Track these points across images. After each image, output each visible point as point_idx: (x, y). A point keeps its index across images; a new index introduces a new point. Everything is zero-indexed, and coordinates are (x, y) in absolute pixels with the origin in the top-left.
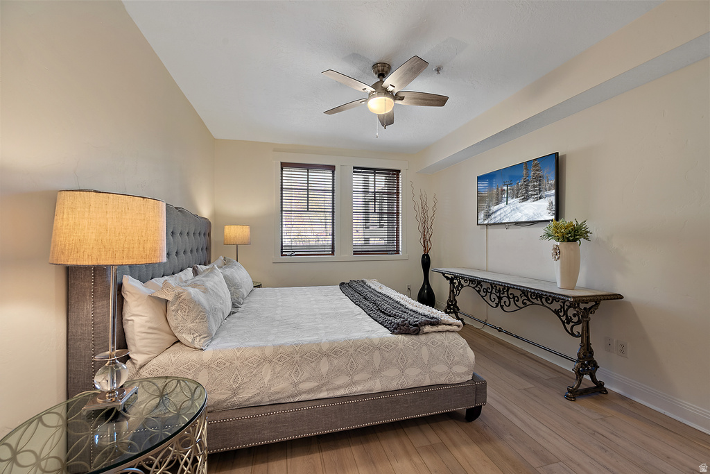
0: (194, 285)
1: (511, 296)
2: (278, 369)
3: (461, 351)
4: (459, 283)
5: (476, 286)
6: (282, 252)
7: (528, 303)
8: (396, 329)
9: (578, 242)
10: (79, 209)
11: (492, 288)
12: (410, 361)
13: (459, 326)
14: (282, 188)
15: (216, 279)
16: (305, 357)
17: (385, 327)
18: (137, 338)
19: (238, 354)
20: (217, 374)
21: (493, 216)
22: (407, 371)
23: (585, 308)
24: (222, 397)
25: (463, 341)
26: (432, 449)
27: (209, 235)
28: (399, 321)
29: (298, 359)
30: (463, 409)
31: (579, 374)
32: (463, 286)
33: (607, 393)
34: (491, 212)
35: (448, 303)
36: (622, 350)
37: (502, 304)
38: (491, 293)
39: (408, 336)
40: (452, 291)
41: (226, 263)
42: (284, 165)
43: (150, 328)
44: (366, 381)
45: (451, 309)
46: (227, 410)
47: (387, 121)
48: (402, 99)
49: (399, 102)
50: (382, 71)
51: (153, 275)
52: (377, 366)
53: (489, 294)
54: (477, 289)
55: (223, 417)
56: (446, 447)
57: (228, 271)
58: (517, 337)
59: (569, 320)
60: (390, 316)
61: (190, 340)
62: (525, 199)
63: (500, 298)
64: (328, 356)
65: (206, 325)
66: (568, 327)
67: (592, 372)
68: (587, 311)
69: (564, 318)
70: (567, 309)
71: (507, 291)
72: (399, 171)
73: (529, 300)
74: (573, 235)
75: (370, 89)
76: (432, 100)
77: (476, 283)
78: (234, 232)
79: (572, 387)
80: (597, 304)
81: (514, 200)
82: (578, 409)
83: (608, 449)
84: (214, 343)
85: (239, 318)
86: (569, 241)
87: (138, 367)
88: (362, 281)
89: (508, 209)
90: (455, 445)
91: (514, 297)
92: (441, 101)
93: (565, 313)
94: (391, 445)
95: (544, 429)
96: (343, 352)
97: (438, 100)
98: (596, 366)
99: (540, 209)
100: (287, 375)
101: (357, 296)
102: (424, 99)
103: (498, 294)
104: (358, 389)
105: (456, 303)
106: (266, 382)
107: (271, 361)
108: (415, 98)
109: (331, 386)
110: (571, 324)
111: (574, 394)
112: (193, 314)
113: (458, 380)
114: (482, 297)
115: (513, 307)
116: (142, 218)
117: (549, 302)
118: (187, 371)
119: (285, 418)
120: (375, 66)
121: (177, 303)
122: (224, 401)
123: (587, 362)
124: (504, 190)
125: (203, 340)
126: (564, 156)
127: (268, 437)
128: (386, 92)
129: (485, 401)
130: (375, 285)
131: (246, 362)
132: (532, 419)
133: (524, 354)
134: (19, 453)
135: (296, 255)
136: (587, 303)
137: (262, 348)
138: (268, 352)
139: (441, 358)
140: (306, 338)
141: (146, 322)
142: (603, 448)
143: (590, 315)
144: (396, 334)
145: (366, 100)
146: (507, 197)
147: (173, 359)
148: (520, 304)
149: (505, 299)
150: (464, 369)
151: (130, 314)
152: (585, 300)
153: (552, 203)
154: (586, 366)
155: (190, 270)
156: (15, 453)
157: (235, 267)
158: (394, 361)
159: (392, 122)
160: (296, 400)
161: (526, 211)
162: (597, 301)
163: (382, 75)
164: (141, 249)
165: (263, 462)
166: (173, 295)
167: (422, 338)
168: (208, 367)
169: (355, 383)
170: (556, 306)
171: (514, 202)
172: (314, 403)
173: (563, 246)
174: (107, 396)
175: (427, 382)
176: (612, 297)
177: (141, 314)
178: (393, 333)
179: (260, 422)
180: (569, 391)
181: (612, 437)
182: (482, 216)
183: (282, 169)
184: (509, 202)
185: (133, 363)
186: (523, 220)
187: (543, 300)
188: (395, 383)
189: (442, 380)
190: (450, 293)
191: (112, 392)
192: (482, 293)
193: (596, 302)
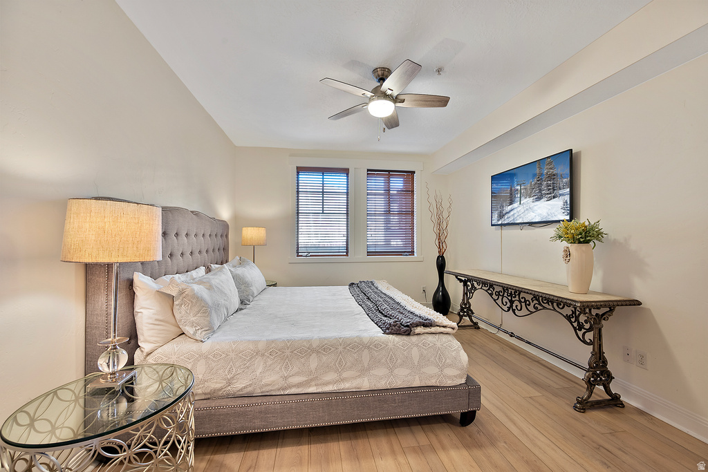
0: (200, 282)
1: (523, 300)
2: (270, 362)
3: (453, 354)
4: (473, 285)
5: (489, 289)
6: (298, 253)
7: (540, 307)
8: (388, 329)
9: (592, 243)
10: (82, 215)
11: (504, 291)
12: (399, 361)
13: (453, 329)
14: (298, 192)
15: (224, 277)
16: (295, 352)
17: (379, 327)
18: (145, 328)
19: (234, 346)
20: (214, 364)
21: (506, 217)
22: (396, 371)
23: (597, 314)
24: (218, 386)
25: (456, 344)
26: (419, 450)
27: (227, 236)
28: (392, 321)
29: (289, 354)
30: (457, 413)
31: (591, 385)
32: (476, 289)
33: (624, 407)
34: (504, 212)
35: (461, 307)
36: (642, 360)
37: (514, 308)
38: (503, 296)
39: (399, 337)
40: (465, 294)
41: (242, 263)
42: (300, 170)
43: (156, 320)
44: (355, 378)
45: (465, 312)
46: (222, 397)
47: (392, 123)
48: (403, 101)
49: (399, 105)
50: (382, 75)
51: (166, 272)
52: (366, 365)
53: (500, 297)
54: (490, 292)
55: (218, 404)
56: (433, 449)
57: (240, 271)
58: (529, 343)
59: (581, 327)
60: (386, 316)
61: (192, 333)
62: (539, 199)
63: (512, 302)
64: (318, 352)
65: (208, 319)
66: (580, 334)
67: (606, 382)
68: (600, 317)
69: (575, 324)
70: (579, 315)
71: (519, 295)
72: (414, 172)
73: (540, 304)
74: (586, 236)
75: (369, 94)
76: (433, 101)
77: (489, 285)
78: (251, 233)
79: (582, 398)
80: (611, 310)
81: (528, 199)
82: (586, 421)
83: (611, 465)
84: (214, 336)
85: (245, 314)
86: (580, 242)
87: (145, 354)
88: (372, 282)
89: (521, 209)
90: (444, 448)
91: (525, 301)
92: (443, 101)
93: (577, 319)
94: (379, 443)
95: (543, 438)
96: (333, 349)
97: (439, 101)
98: (610, 377)
99: (555, 208)
100: (277, 369)
101: (362, 296)
102: (424, 101)
103: (510, 298)
104: (346, 386)
105: (470, 306)
106: (258, 374)
107: (263, 355)
108: (415, 100)
109: (319, 382)
110: (583, 331)
111: (584, 406)
112: (196, 309)
113: (449, 383)
114: (495, 300)
115: (524, 311)
116: (137, 221)
117: (561, 307)
118: (187, 360)
119: (274, 409)
120: (375, 70)
121: (181, 298)
122: (220, 390)
123: (599, 371)
124: (517, 190)
125: (204, 333)
126: (579, 154)
127: (258, 426)
128: (385, 96)
129: (479, 406)
130: (383, 286)
131: (240, 355)
132: (531, 428)
133: (538, 362)
134: (36, 420)
135: (311, 256)
136: (598, 308)
137: (256, 342)
138: (261, 346)
139: (432, 359)
140: (299, 334)
141: (154, 314)
142: (605, 464)
143: (603, 322)
144: (388, 334)
145: (367, 104)
146: (520, 197)
147: (176, 349)
148: (531, 308)
149: (516, 303)
150: (456, 372)
151: (139, 307)
152: (598, 305)
153: (566, 202)
154: (598, 376)
155: (203, 269)
156: (33, 420)
157: (248, 267)
158: (383, 361)
159: (397, 125)
160: (286, 393)
161: (539, 211)
162: (611, 306)
163: (382, 79)
164: (135, 249)
165: (255, 450)
166: (177, 291)
167: (414, 339)
168: (206, 358)
169: (343, 380)
170: (567, 311)
171: (527, 201)
172: (303, 397)
173: (573, 248)
174: (109, 377)
175: (417, 383)
176: (627, 303)
177: (149, 307)
178: (385, 333)
179: (251, 411)
180: (578, 402)
181: (619, 453)
182: (496, 216)
183: (298, 173)
184: (522, 202)
185: (142, 351)
186: (537, 221)
187: (555, 304)
188: (383, 383)
189: (432, 382)
190: (464, 295)
191: (113, 373)
192: (494, 296)
193: (610, 308)
